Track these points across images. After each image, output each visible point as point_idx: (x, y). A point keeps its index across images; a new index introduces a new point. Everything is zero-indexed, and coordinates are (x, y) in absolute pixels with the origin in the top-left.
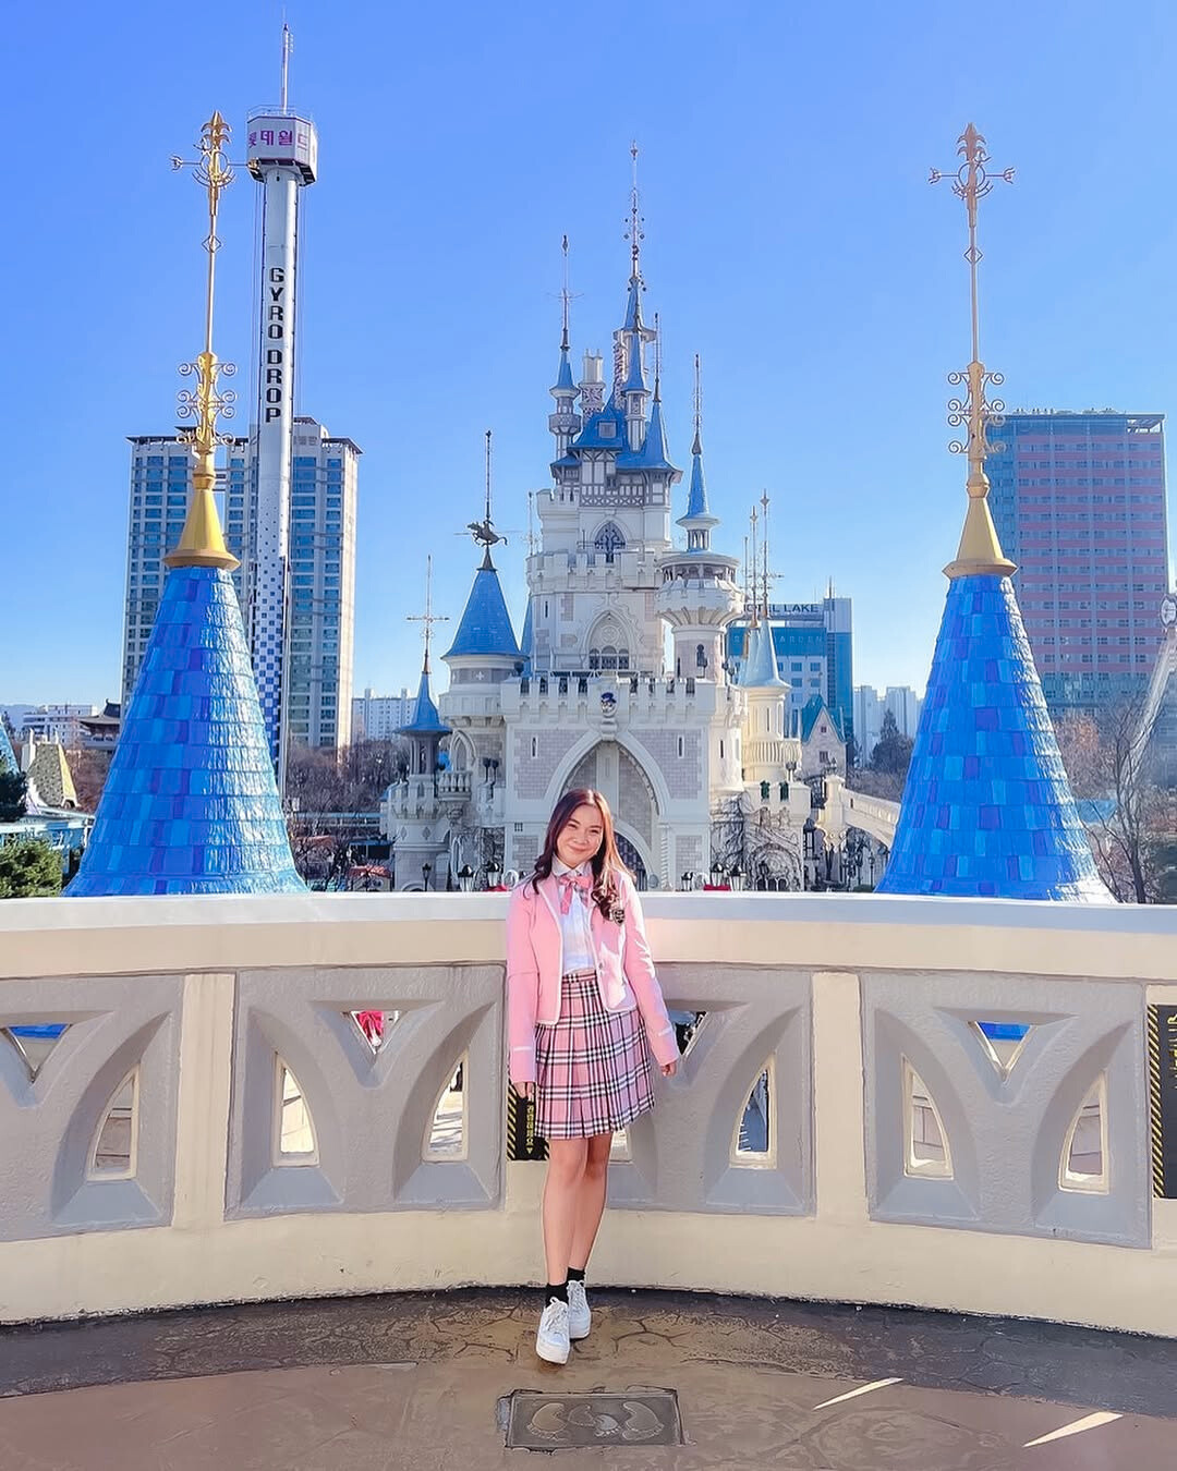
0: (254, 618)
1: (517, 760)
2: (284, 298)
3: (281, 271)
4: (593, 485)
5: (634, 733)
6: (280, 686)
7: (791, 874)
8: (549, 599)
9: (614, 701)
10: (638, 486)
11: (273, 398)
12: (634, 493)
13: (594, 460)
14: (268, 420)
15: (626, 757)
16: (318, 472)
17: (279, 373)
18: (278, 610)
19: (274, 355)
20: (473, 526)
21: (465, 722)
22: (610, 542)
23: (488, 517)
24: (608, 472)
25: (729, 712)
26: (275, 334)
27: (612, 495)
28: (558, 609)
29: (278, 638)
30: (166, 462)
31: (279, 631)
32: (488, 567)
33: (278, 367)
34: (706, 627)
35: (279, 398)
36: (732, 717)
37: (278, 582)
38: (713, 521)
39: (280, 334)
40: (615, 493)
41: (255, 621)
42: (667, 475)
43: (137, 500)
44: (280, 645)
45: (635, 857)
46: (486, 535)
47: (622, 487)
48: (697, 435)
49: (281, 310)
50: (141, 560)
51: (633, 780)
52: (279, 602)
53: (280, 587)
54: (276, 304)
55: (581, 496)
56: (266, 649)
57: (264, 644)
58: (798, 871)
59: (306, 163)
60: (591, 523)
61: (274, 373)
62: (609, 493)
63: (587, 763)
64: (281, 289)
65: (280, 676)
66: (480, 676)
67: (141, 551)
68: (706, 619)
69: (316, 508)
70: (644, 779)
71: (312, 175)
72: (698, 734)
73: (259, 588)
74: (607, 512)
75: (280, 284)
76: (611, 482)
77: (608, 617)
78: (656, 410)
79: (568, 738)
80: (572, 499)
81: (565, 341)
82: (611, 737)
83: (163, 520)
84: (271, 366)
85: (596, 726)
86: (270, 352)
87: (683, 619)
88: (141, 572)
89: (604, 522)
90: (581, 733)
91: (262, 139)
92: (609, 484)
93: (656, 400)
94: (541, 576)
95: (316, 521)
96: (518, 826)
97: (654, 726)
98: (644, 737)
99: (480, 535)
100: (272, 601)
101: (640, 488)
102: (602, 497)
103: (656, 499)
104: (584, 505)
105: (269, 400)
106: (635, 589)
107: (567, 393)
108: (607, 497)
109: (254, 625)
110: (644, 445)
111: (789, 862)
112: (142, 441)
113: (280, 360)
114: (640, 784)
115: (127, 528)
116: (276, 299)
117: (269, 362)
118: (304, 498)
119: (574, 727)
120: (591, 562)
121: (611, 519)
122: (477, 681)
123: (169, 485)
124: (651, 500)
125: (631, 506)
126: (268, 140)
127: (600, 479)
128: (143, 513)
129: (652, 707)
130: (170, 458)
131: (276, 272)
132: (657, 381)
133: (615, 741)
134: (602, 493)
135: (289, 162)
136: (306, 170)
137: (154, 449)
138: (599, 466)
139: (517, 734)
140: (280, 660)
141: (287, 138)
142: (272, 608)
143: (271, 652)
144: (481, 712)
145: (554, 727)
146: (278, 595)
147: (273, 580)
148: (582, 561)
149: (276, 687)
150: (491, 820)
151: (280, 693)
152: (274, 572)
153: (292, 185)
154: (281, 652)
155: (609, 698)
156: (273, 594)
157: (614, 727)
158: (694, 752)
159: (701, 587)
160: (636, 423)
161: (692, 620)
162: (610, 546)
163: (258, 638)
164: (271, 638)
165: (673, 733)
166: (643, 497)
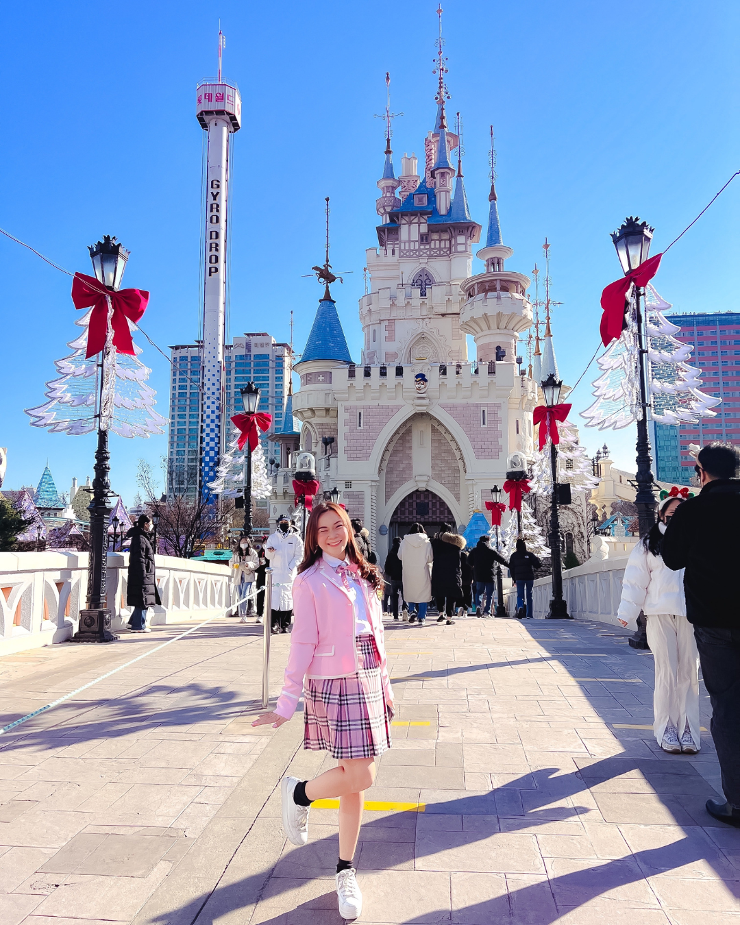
0: (203, 400)
1: (346, 429)
2: (220, 197)
3: (218, 181)
4: (410, 241)
5: (443, 406)
6: (219, 443)
7: (576, 529)
8: (376, 327)
9: (426, 381)
10: (445, 240)
11: (213, 261)
12: (443, 246)
13: (410, 223)
14: (210, 275)
15: (437, 426)
16: (271, 362)
17: (217, 245)
18: (217, 394)
19: (214, 234)
20: (316, 268)
21: (309, 413)
22: (423, 282)
23: (327, 261)
24: (421, 232)
25: (523, 396)
26: (214, 221)
27: (425, 249)
28: (383, 333)
29: (217, 413)
30: (189, 359)
31: (218, 408)
32: (328, 299)
33: (216, 241)
34: (502, 331)
35: (217, 261)
36: (525, 401)
37: (217, 377)
38: (507, 249)
39: (217, 221)
40: (427, 247)
41: (203, 402)
42: (468, 228)
43: (174, 380)
44: (218, 417)
45: (446, 511)
46: (326, 275)
47: (433, 242)
48: (493, 186)
49: (218, 206)
50: (176, 413)
51: (443, 448)
52: (218, 390)
53: (218, 380)
54: (215, 202)
55: (400, 251)
56: (210, 419)
57: (208, 416)
58: (582, 526)
59: (233, 113)
60: (410, 270)
61: (214, 245)
62: (422, 247)
63: (403, 434)
64: (218, 193)
65: (219, 437)
66: (321, 378)
67: (177, 408)
68: (503, 325)
69: (270, 382)
70: (452, 443)
71: (237, 124)
72: (499, 407)
73: (206, 381)
74: (421, 261)
75: (217, 190)
76: (424, 239)
77: (422, 337)
78: (459, 184)
79: (390, 411)
80: (393, 253)
81: (388, 147)
82: (423, 409)
83: (188, 391)
84: (212, 241)
85: (411, 402)
86: (211, 232)
87: (484, 326)
88: (177, 419)
89: (417, 270)
90: (398, 408)
91: (205, 98)
92: (422, 241)
93: (460, 175)
94: (370, 311)
95: (270, 389)
96: (348, 484)
97: (459, 401)
98: (451, 409)
99: (321, 276)
100: (214, 389)
101: (448, 242)
102: (417, 250)
103: (460, 248)
104: (402, 257)
105: (210, 262)
106: (443, 315)
107: (390, 182)
108: (421, 250)
109: (202, 405)
110: (449, 211)
111: (574, 520)
112: (177, 348)
113: (217, 237)
114: (449, 451)
115: (169, 396)
116: (215, 199)
117: (211, 238)
118: (263, 377)
119: (392, 403)
120: (409, 297)
121: (423, 266)
122: (319, 382)
123: (191, 372)
124: (456, 248)
125: (440, 255)
126: (209, 99)
127: (415, 236)
128: (177, 387)
129: (459, 384)
130: (192, 357)
131: (215, 182)
132: (460, 162)
133: (427, 414)
134: (417, 247)
135: (221, 112)
136: (233, 118)
137: (183, 352)
138: (414, 227)
139: (346, 409)
140: (218, 426)
141: (221, 98)
142: (213, 393)
143: (213, 421)
144: (322, 404)
145: (375, 403)
146: (217, 385)
147: (214, 375)
148: (401, 296)
149: (216, 444)
150: (328, 485)
151: (219, 447)
152: (214, 371)
153: (225, 129)
154: (219, 422)
155: (421, 378)
156: (214, 384)
157: (426, 402)
158: (497, 421)
159: (498, 298)
160: (443, 194)
161: (492, 326)
162: (424, 286)
163: (205, 412)
164: (213, 412)
165: (477, 406)
166: (450, 249)
